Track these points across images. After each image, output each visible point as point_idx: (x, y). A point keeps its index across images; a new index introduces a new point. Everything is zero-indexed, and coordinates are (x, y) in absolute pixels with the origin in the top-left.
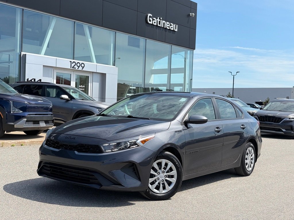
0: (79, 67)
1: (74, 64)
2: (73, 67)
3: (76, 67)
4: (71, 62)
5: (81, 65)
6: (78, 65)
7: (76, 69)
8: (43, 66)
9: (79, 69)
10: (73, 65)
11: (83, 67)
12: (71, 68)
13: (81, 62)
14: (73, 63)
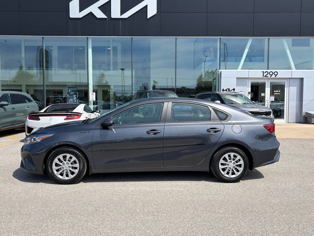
0: (271, 75)
1: (267, 73)
2: (265, 76)
3: (269, 75)
4: (263, 72)
5: (273, 73)
6: (271, 73)
7: (269, 77)
8: (237, 78)
9: (272, 77)
10: (265, 74)
11: (276, 75)
12: (263, 77)
13: (274, 71)
14: (265, 73)
